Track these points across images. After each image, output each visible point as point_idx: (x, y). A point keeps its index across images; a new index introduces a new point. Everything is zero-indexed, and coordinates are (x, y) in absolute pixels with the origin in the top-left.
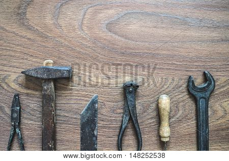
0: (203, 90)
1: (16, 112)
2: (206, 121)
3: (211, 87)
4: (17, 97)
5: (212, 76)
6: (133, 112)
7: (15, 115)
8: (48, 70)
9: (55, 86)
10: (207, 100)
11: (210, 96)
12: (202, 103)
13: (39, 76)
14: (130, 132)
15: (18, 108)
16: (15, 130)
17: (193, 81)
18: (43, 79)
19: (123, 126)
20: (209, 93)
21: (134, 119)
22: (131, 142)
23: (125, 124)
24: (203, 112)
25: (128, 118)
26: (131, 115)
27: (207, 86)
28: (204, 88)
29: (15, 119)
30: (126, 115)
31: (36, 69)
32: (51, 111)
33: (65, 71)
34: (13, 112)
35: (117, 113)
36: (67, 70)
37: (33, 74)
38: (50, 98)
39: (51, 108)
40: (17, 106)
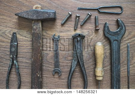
0: (116, 34)
1: (14, 47)
2: (118, 59)
3: (123, 31)
4: (15, 35)
5: (123, 23)
6: (80, 58)
7: (13, 49)
8: (37, 12)
10: (119, 42)
11: (121, 39)
12: (115, 44)
13: (30, 17)
14: (77, 75)
15: (16, 44)
16: (13, 62)
17: (108, 26)
18: (33, 20)
19: (72, 69)
20: (121, 36)
21: (81, 63)
22: (79, 83)
23: (74, 68)
24: (116, 52)
25: (76, 63)
26: (78, 60)
27: (119, 31)
28: (117, 32)
29: (14, 52)
30: (75, 60)
31: (27, 12)
32: (39, 47)
33: (51, 13)
34: (11, 46)
35: (68, 60)
36: (53, 12)
37: (25, 16)
38: (39, 36)
39: (39, 45)
40: (15, 42)
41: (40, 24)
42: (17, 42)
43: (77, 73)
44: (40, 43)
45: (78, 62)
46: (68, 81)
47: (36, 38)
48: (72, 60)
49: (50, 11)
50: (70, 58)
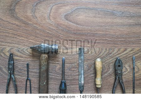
4: (12, 55)
7: (11, 67)
16: (11, 76)
34: (9, 64)
40: (12, 61)
42: (13, 61)
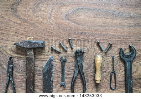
1: (11, 68)
3: (134, 55)
4: (11, 59)
6: (81, 68)
7: (10, 70)
8: (30, 43)
9: (34, 52)
10: (131, 63)
12: (128, 64)
13: (24, 46)
14: (79, 80)
15: (12, 66)
16: (10, 79)
17: (123, 51)
18: (27, 48)
19: (75, 76)
20: (133, 58)
21: (81, 72)
25: (77, 71)
27: (132, 54)
28: (130, 55)
29: (10, 72)
31: (23, 42)
32: (32, 68)
33: (40, 44)
35: (71, 69)
36: (42, 43)
37: (21, 45)
38: (31, 60)
39: (32, 66)
41: (32, 51)
43: (78, 79)
44: (32, 65)
45: (79, 71)
46: (71, 85)
47: (29, 62)
48: (75, 69)
49: (39, 42)
50: (73, 68)
